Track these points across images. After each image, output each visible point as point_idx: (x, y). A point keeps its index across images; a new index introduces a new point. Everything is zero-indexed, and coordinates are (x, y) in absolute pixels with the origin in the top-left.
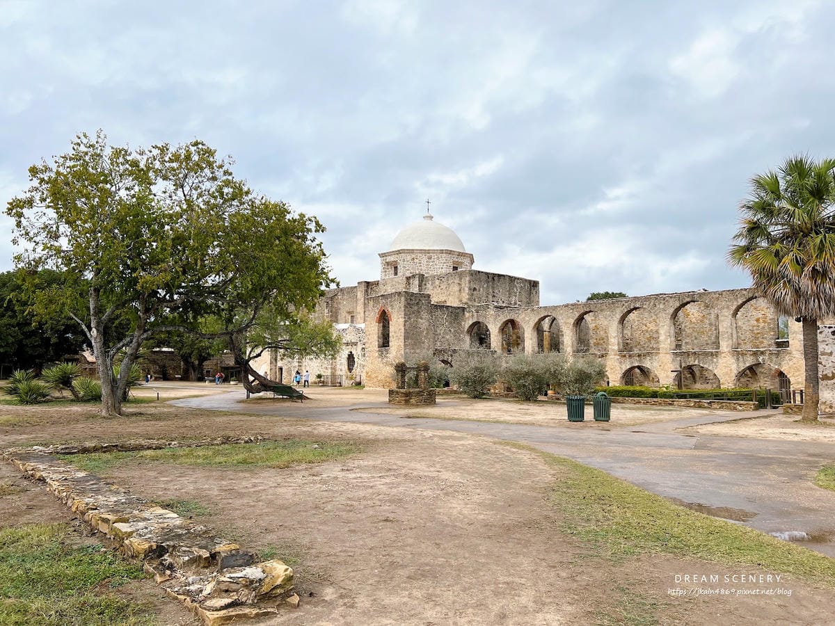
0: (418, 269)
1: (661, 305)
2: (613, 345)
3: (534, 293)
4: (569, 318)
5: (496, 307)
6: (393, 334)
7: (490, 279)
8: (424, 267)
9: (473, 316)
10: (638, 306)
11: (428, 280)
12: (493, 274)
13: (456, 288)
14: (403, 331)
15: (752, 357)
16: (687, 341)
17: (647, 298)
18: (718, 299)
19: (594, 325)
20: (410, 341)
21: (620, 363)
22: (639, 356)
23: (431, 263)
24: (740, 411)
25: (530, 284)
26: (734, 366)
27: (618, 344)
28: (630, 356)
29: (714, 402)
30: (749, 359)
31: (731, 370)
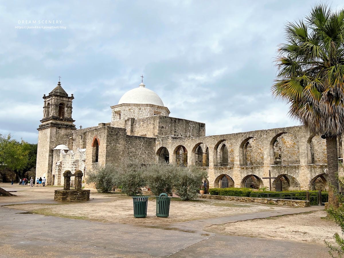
0: (133, 115)
1: (265, 135)
2: (237, 161)
3: (202, 130)
4: (212, 144)
5: (173, 138)
6: (100, 153)
7: (173, 122)
8: (136, 114)
9: (160, 143)
10: (251, 136)
11: (137, 122)
12: (175, 118)
13: (152, 127)
14: (105, 151)
15: (320, 170)
16: (285, 159)
17: (257, 132)
18: (299, 131)
19: (231, 149)
20: (110, 158)
21: (241, 173)
22: (252, 168)
23: (141, 112)
24: (296, 207)
25: (199, 125)
26: (309, 176)
27: (240, 161)
28: (246, 168)
29: (279, 200)
30: (318, 170)
31: (307, 178)
